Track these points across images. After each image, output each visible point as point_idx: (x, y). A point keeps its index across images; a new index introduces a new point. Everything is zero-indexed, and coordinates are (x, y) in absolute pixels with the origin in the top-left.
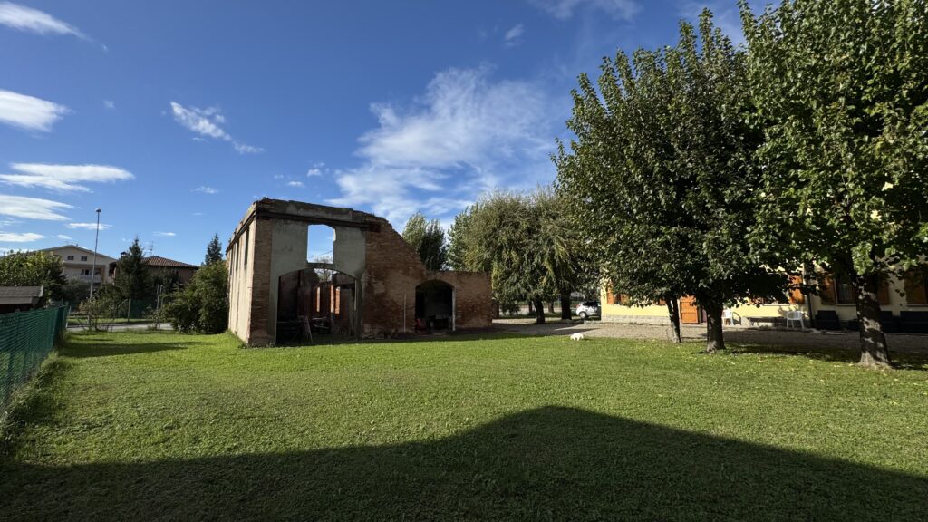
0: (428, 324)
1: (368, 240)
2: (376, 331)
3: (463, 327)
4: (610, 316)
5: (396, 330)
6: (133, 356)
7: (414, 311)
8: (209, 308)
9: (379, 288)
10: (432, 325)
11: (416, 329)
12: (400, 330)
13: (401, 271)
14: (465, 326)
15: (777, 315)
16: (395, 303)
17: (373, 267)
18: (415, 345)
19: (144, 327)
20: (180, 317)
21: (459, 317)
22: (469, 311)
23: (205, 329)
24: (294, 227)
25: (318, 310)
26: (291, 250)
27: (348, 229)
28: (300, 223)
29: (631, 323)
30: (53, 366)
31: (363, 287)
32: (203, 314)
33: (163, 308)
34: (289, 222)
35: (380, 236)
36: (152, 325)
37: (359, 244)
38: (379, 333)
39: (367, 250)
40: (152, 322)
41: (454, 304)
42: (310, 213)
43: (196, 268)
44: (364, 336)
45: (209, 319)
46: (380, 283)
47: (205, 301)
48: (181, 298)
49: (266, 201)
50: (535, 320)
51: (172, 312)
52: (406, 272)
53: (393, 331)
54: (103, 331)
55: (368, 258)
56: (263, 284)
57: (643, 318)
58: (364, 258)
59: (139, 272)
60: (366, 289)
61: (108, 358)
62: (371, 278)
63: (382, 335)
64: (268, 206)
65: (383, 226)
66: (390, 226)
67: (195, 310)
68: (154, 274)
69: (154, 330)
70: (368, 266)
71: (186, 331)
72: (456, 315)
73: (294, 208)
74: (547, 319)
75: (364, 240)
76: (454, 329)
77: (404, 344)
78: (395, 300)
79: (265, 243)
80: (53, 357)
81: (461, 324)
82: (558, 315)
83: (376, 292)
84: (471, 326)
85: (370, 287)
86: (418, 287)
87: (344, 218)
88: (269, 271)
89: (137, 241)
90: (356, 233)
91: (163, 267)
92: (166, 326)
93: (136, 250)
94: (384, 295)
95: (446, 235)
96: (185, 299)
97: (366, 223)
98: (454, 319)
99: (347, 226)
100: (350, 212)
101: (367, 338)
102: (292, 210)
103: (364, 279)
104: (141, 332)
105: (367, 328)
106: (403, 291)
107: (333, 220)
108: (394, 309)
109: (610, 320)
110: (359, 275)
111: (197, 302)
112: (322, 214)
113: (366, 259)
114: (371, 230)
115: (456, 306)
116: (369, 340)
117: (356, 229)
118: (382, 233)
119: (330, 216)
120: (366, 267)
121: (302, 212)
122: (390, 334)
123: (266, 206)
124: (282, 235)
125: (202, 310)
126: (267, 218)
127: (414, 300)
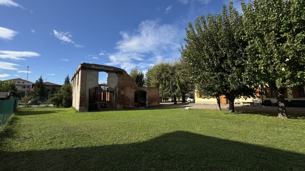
0: (139, 104)
1: (119, 77)
2: (121, 107)
3: (150, 105)
4: (198, 102)
5: (128, 106)
6: (40, 115)
7: (134, 100)
8: (66, 99)
9: (122, 93)
10: (140, 105)
11: (135, 106)
12: (129, 106)
13: (130, 87)
14: (151, 105)
15: (252, 101)
16: (128, 97)
17: (120, 85)
18: (134, 111)
19: (44, 105)
20: (56, 102)
21: (149, 102)
22: (152, 100)
23: (65, 106)
24: (95, 72)
25: (102, 100)
26: (93, 80)
27: (112, 73)
28: (96, 71)
29: (205, 104)
30: (13, 118)
31: (117, 92)
32: (64, 101)
33: (50, 99)
34: (92, 71)
36: (47, 105)
37: (116, 78)
38: (123, 107)
39: (118, 80)
40: (46, 104)
41: (147, 98)
42: (99, 68)
43: (61, 86)
44: (117, 108)
45: (66, 103)
46: (123, 91)
47: (64, 97)
48: (56, 96)
49: (84, 64)
50: (174, 103)
51: (53, 101)
52: (131, 88)
53: (127, 107)
54: (30, 107)
55: (119, 83)
56: (84, 91)
57: (209, 102)
59: (42, 87)
60: (118, 93)
61: (32, 116)
62: (120, 89)
63: (123, 108)
64: (85, 65)
65: (123, 72)
66: (126, 72)
67: (61, 100)
68: (47, 88)
69: (47, 106)
70: (118, 86)
71: (58, 107)
72: (148, 102)
73: (94, 66)
74: (177, 103)
76: (147, 106)
77: (131, 111)
78: (128, 96)
79: (84, 78)
80: (13, 115)
81: (150, 104)
82: (181, 102)
83: (121, 94)
84: (153, 105)
85: (119, 92)
86: (135, 92)
87: (111, 69)
88: (86, 87)
89: (41, 77)
90: (115, 74)
91: (50, 85)
92: (51, 105)
93: (41, 80)
94: (124, 95)
95: (145, 75)
96: (57, 96)
97: (118, 71)
98: (147, 103)
99: (111, 72)
100: (113, 68)
101: (118, 109)
102: (93, 67)
103: (117, 90)
104: (43, 107)
105: (118, 106)
106: (130, 94)
107: (107, 70)
108: (127, 99)
109: (198, 103)
110: (116, 88)
111: (62, 96)
112: (103, 68)
113: (118, 83)
114: (120, 74)
115: (148, 98)
116: (119, 110)
117: (114, 73)
118: (123, 74)
119: (106, 69)
120: (118, 85)
121: (96, 68)
122: (126, 108)
123: (84, 65)
124: (90, 75)
125: (63, 100)
126: (85, 70)
127: (134, 96)
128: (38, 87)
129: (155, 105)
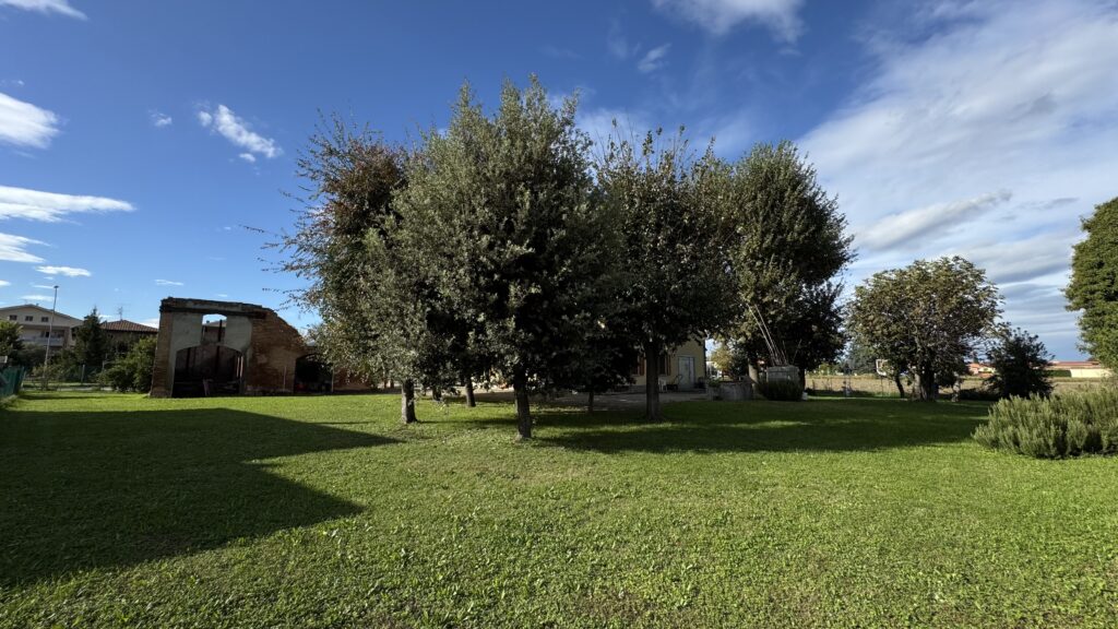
1: (254, 325)
2: (257, 389)
3: (342, 388)
7: (293, 377)
8: (143, 372)
9: (262, 359)
12: (279, 389)
13: (283, 347)
16: (276, 370)
17: (257, 344)
20: (118, 379)
22: (348, 376)
24: (194, 316)
26: (187, 333)
27: (238, 317)
28: (197, 314)
31: (248, 359)
32: (138, 378)
34: (187, 313)
35: (265, 323)
37: (245, 326)
38: (260, 390)
39: (253, 332)
42: (206, 307)
44: (247, 392)
45: (142, 382)
46: (263, 356)
47: (140, 367)
49: (170, 299)
52: (288, 348)
53: (273, 389)
55: (254, 338)
56: (164, 356)
58: (250, 338)
59: (96, 339)
60: (252, 360)
62: (256, 352)
64: (172, 303)
65: (268, 314)
66: (275, 314)
67: (131, 374)
68: (118, 339)
69: (97, 390)
71: (123, 390)
72: (335, 381)
73: (192, 304)
75: (250, 325)
76: (333, 390)
78: (276, 368)
79: (167, 328)
81: (339, 387)
83: (259, 362)
84: (349, 387)
85: (254, 358)
86: (298, 359)
87: (236, 309)
88: (169, 347)
89: (95, 310)
90: (244, 320)
91: (129, 332)
93: (93, 319)
94: (266, 364)
96: (123, 365)
97: (252, 312)
98: (333, 384)
99: (238, 315)
100: (241, 305)
102: (190, 305)
103: (249, 354)
105: (249, 388)
106: (284, 362)
107: (225, 311)
108: (274, 375)
110: (245, 350)
111: (133, 367)
112: (214, 307)
113: (252, 339)
114: (257, 317)
115: (334, 375)
117: (244, 317)
118: (268, 319)
119: (222, 308)
120: (252, 344)
121: (198, 306)
122: (269, 392)
123: (170, 303)
124: (181, 323)
125: (136, 375)
126: (170, 311)
127: (293, 368)
128: (85, 340)
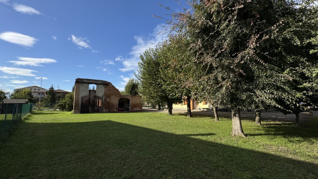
0: (125, 109)
2: (107, 111)
12: (114, 110)
13: (114, 96)
14: (133, 110)
16: (113, 104)
18: (118, 114)
21: (131, 107)
22: (135, 106)
23: (67, 110)
24: (86, 85)
25: (97, 105)
26: (84, 91)
27: (100, 85)
32: (67, 106)
33: (57, 105)
34: (84, 84)
35: (108, 87)
36: (54, 109)
39: (105, 90)
41: (130, 104)
42: (90, 81)
43: (68, 93)
45: (68, 108)
46: (108, 99)
49: (79, 79)
51: (59, 106)
52: (116, 96)
54: (42, 110)
56: (77, 99)
58: (104, 92)
59: (53, 95)
60: (104, 100)
62: (106, 97)
63: (109, 112)
65: (109, 84)
66: (112, 84)
67: (65, 105)
68: (58, 95)
70: (105, 95)
71: (63, 110)
73: (86, 80)
75: (104, 88)
76: (130, 110)
79: (78, 89)
81: (132, 109)
83: (107, 101)
84: (135, 110)
86: (119, 100)
87: (99, 82)
88: (79, 96)
89: (52, 86)
90: (102, 86)
91: (61, 93)
92: (58, 110)
94: (109, 101)
97: (105, 83)
100: (101, 81)
101: (104, 112)
103: (104, 98)
104: (51, 111)
105: (104, 110)
106: (115, 101)
107: (96, 83)
110: (102, 97)
111: (65, 103)
112: (92, 82)
113: (105, 93)
114: (106, 85)
118: (109, 86)
123: (78, 80)
124: (82, 87)
126: (79, 83)
128: (50, 94)
129: (137, 110)
